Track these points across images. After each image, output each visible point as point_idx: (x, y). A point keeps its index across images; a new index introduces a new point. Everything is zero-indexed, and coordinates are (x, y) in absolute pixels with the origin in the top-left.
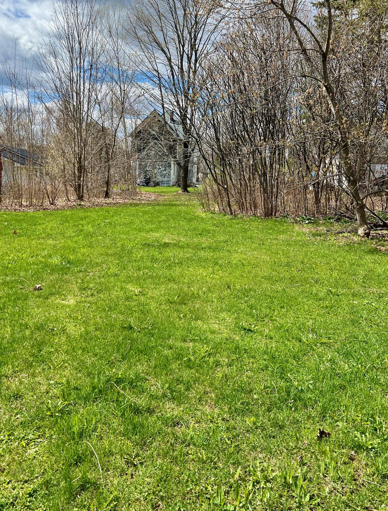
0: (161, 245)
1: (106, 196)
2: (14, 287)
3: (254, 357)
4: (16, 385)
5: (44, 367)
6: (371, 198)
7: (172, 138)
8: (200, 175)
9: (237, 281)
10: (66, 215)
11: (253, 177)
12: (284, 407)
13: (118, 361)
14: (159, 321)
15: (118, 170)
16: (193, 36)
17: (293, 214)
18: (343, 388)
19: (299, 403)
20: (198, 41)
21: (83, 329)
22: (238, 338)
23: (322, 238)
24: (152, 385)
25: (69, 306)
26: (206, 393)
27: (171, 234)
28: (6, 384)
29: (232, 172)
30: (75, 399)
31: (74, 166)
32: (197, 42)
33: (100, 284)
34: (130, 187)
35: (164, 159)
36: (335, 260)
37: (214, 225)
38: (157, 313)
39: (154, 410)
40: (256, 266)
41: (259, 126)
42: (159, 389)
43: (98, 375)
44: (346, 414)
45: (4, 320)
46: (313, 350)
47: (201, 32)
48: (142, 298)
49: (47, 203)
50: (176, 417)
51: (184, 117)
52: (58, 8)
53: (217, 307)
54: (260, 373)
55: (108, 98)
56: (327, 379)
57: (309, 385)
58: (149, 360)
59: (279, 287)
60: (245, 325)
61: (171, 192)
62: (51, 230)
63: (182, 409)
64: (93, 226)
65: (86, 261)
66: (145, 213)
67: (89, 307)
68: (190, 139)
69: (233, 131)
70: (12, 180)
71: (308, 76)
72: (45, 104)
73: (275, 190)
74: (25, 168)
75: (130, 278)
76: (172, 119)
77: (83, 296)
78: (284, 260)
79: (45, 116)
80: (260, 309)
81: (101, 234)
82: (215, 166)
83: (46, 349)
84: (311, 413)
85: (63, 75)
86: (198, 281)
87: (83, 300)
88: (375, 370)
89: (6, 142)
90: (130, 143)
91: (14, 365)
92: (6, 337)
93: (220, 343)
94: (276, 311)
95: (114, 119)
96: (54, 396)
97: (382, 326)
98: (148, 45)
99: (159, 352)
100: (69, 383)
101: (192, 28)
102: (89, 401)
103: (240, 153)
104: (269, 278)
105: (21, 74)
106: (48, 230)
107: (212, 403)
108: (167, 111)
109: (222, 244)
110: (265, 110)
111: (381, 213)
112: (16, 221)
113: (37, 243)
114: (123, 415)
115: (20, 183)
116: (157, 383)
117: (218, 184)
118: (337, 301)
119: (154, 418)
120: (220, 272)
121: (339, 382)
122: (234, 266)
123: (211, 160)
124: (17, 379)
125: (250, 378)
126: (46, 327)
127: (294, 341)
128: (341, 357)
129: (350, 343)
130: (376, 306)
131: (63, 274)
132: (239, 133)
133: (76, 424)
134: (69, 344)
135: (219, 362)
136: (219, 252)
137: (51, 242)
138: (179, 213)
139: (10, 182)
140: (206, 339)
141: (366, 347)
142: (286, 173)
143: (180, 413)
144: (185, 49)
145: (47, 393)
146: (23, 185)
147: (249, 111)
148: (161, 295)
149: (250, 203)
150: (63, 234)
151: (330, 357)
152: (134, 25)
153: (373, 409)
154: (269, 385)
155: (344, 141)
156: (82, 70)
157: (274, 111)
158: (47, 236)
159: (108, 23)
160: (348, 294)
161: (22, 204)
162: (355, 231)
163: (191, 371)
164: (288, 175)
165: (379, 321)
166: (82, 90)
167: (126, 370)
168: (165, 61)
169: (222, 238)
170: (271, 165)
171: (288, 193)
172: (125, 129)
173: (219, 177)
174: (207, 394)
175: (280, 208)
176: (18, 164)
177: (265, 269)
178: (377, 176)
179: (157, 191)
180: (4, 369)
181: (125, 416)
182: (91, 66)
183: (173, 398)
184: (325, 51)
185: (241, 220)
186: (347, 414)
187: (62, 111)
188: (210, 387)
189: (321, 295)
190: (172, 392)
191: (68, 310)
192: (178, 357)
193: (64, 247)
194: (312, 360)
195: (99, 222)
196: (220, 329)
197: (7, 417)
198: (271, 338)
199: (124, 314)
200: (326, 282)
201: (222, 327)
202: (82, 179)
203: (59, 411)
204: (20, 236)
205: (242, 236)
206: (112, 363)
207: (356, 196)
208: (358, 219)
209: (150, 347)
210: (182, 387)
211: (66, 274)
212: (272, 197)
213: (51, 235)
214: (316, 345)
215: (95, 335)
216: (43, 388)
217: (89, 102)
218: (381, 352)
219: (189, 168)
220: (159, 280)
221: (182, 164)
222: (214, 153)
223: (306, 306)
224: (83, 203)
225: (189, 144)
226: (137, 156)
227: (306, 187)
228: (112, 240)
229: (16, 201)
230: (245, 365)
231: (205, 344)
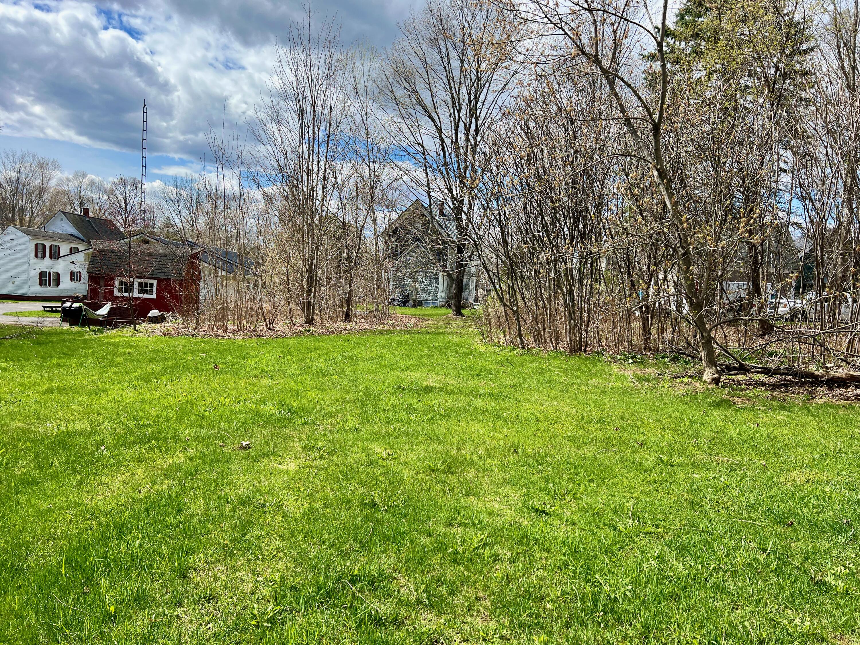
0: (421, 389)
1: (345, 320)
2: (211, 445)
3: (548, 550)
4: (208, 582)
5: (250, 557)
6: (722, 329)
7: (440, 240)
8: (481, 292)
9: (528, 442)
10: (289, 344)
11: (554, 296)
12: (589, 622)
13: (355, 551)
14: (415, 495)
15: (364, 282)
16: (472, 97)
17: (610, 349)
18: (674, 596)
19: (611, 618)
20: (479, 104)
21: (307, 505)
22: (526, 523)
23: (651, 384)
24: (402, 586)
25: (287, 473)
26: (478, 599)
27: (436, 374)
28: (195, 580)
29: (524, 289)
30: (291, 603)
31: (302, 276)
32: (478, 106)
33: (333, 442)
34: (380, 307)
35: (428, 268)
36: (670, 416)
37: (497, 362)
38: (413, 485)
39: (403, 622)
40: (556, 422)
41: (563, 224)
42: (411, 592)
43: (325, 569)
44: (677, 634)
45: (196, 490)
46: (634, 542)
47: (485, 92)
48: (391, 463)
49: (262, 328)
50: (434, 632)
51: (458, 210)
52: (284, 55)
53: (498, 479)
54: (556, 572)
55: (351, 182)
56: (652, 584)
57: (627, 592)
58: (399, 551)
59: (587, 452)
60: (537, 504)
61: (438, 315)
62: (267, 365)
63: (443, 621)
64: (326, 361)
65: (314, 409)
66: (400, 343)
67: (316, 474)
68: (467, 242)
69: (527, 231)
70: (214, 294)
71: (634, 156)
72: (262, 189)
73: (585, 314)
74: (233, 278)
75: (376, 434)
76: (442, 214)
77: (308, 458)
78: (596, 414)
79: (262, 205)
80: (560, 483)
81: (336, 372)
82: (500, 280)
83: (253, 532)
84: (628, 632)
85: (289, 150)
86: (473, 441)
87: (308, 463)
88: (721, 573)
89: (207, 241)
90: (381, 247)
91: (207, 553)
92: (197, 515)
93: (501, 530)
94: (583, 486)
95: (359, 212)
96: (262, 599)
97: (734, 511)
98: (409, 109)
99: (412, 540)
100: (285, 580)
101: (471, 87)
102: (311, 607)
103: (535, 260)
104: (573, 440)
105: (231, 148)
106: (263, 365)
107: (486, 614)
108: (434, 202)
109: (508, 390)
110: (572, 201)
111: (737, 350)
112: (218, 351)
113: (246, 383)
114: (359, 627)
115: (225, 299)
116: (409, 584)
117: (505, 305)
118: (670, 474)
119: (402, 633)
120: (505, 429)
121: (669, 589)
122: (524, 421)
123: (495, 271)
124: (210, 574)
125: (541, 580)
126: (255, 500)
127: (606, 528)
128: (674, 553)
129: (687, 533)
130: (726, 482)
131: (280, 428)
132: (536, 233)
133: (291, 638)
134: (285, 525)
135: (499, 556)
136: (503, 400)
137: (265, 381)
138: (448, 345)
139: (212, 297)
140: (480, 523)
141: (710, 540)
142: (602, 291)
143: (440, 626)
144: (461, 115)
145: (253, 594)
146: (229, 301)
147: (550, 204)
148: (419, 460)
149: (549, 332)
150: (283, 372)
151: (657, 552)
152: (391, 81)
153: (717, 627)
154: (569, 590)
155: (683, 248)
156: (316, 143)
157: (586, 204)
158: (260, 373)
159: (354, 77)
160: (687, 465)
161: (227, 328)
162: (699, 376)
163: (458, 567)
164: (604, 294)
165: (729, 504)
166: (315, 170)
167: (365, 564)
168: (432, 132)
169: (508, 382)
170: (581, 280)
171: (604, 320)
172: (375, 225)
173: (506, 295)
174: (480, 600)
175: (592, 341)
176: (223, 272)
177: (568, 426)
178: (732, 298)
179: (417, 313)
180: (192, 559)
181: (361, 628)
182: (329, 137)
183: (431, 605)
184: (657, 121)
185: (536, 357)
186: (679, 635)
187: (286, 199)
188: (484, 590)
189: (648, 464)
190: (430, 596)
191: (286, 477)
192: (440, 548)
193: (283, 390)
194: (632, 557)
195: (335, 355)
196: (500, 510)
197: (195, 626)
198: (574, 524)
199: (365, 485)
200: (654, 447)
201: (504, 507)
202: (312, 294)
203: (268, 620)
204: (223, 372)
205: (538, 380)
206: (347, 553)
207: (700, 325)
208: (703, 358)
209: (400, 533)
210: (444, 590)
211: (285, 427)
212: (581, 325)
213: (267, 372)
214: (638, 536)
215: (323, 514)
216: (247, 587)
217: (324, 186)
218: (731, 548)
219: (465, 282)
220: (417, 439)
221: (455, 277)
222: (500, 262)
223: (625, 480)
224: (313, 329)
225: (465, 248)
226: (390, 264)
227: (629, 313)
228: (351, 381)
229: (219, 323)
230: (536, 561)
231: (480, 530)
